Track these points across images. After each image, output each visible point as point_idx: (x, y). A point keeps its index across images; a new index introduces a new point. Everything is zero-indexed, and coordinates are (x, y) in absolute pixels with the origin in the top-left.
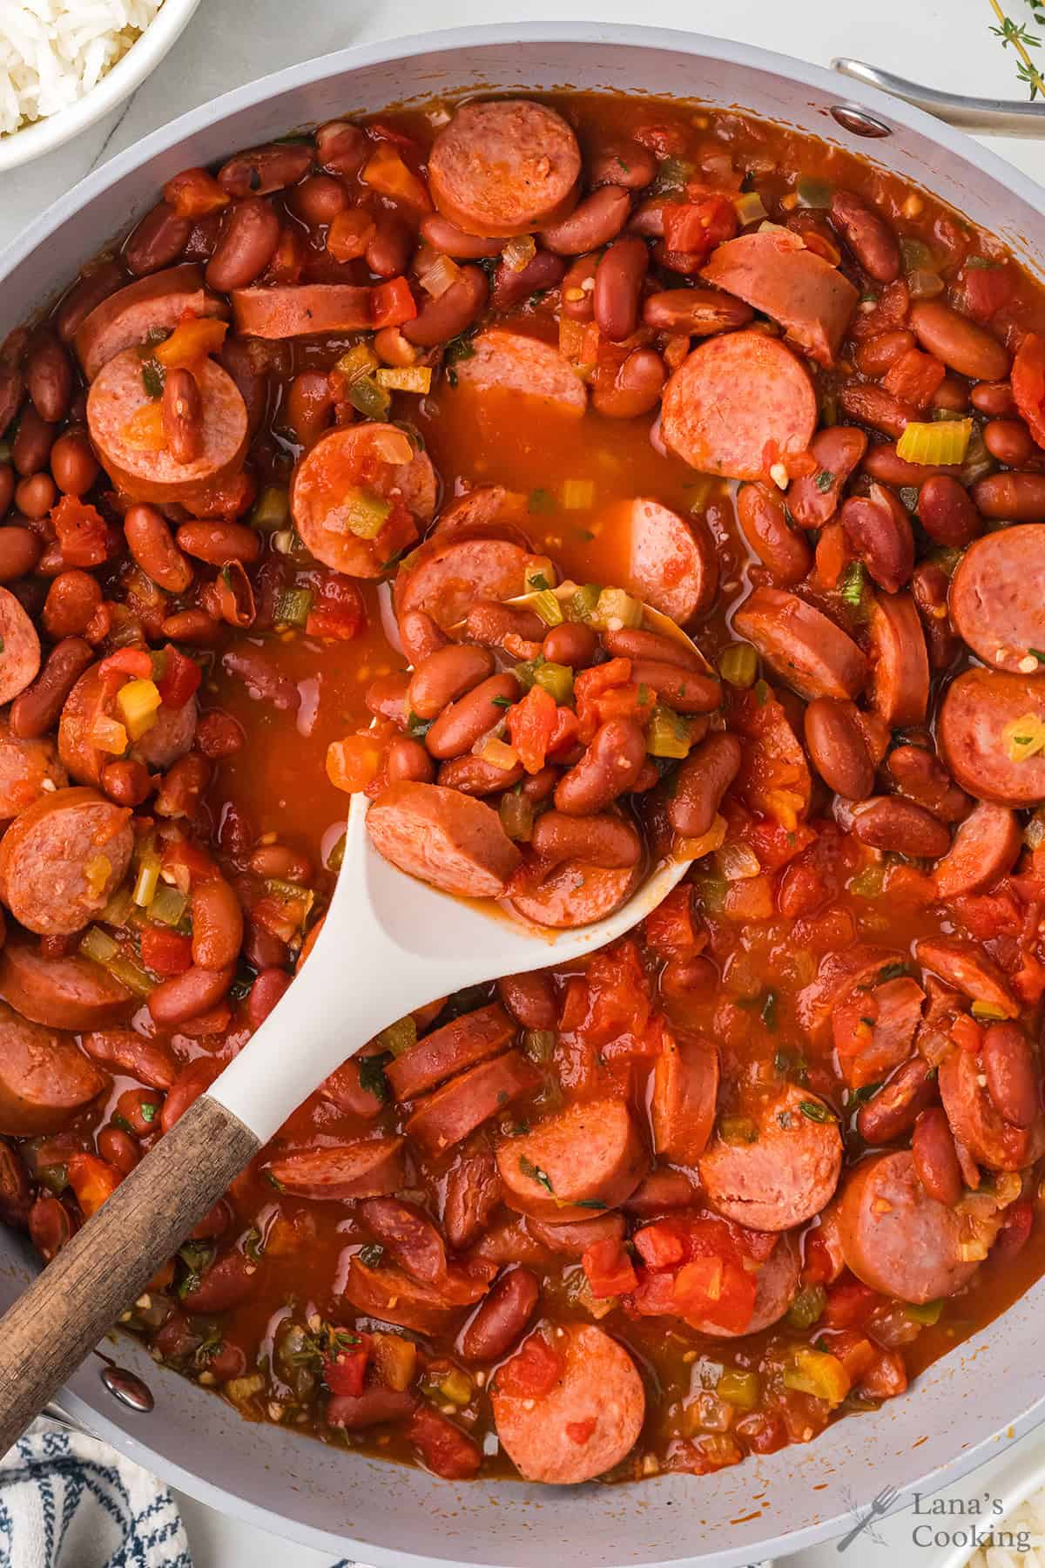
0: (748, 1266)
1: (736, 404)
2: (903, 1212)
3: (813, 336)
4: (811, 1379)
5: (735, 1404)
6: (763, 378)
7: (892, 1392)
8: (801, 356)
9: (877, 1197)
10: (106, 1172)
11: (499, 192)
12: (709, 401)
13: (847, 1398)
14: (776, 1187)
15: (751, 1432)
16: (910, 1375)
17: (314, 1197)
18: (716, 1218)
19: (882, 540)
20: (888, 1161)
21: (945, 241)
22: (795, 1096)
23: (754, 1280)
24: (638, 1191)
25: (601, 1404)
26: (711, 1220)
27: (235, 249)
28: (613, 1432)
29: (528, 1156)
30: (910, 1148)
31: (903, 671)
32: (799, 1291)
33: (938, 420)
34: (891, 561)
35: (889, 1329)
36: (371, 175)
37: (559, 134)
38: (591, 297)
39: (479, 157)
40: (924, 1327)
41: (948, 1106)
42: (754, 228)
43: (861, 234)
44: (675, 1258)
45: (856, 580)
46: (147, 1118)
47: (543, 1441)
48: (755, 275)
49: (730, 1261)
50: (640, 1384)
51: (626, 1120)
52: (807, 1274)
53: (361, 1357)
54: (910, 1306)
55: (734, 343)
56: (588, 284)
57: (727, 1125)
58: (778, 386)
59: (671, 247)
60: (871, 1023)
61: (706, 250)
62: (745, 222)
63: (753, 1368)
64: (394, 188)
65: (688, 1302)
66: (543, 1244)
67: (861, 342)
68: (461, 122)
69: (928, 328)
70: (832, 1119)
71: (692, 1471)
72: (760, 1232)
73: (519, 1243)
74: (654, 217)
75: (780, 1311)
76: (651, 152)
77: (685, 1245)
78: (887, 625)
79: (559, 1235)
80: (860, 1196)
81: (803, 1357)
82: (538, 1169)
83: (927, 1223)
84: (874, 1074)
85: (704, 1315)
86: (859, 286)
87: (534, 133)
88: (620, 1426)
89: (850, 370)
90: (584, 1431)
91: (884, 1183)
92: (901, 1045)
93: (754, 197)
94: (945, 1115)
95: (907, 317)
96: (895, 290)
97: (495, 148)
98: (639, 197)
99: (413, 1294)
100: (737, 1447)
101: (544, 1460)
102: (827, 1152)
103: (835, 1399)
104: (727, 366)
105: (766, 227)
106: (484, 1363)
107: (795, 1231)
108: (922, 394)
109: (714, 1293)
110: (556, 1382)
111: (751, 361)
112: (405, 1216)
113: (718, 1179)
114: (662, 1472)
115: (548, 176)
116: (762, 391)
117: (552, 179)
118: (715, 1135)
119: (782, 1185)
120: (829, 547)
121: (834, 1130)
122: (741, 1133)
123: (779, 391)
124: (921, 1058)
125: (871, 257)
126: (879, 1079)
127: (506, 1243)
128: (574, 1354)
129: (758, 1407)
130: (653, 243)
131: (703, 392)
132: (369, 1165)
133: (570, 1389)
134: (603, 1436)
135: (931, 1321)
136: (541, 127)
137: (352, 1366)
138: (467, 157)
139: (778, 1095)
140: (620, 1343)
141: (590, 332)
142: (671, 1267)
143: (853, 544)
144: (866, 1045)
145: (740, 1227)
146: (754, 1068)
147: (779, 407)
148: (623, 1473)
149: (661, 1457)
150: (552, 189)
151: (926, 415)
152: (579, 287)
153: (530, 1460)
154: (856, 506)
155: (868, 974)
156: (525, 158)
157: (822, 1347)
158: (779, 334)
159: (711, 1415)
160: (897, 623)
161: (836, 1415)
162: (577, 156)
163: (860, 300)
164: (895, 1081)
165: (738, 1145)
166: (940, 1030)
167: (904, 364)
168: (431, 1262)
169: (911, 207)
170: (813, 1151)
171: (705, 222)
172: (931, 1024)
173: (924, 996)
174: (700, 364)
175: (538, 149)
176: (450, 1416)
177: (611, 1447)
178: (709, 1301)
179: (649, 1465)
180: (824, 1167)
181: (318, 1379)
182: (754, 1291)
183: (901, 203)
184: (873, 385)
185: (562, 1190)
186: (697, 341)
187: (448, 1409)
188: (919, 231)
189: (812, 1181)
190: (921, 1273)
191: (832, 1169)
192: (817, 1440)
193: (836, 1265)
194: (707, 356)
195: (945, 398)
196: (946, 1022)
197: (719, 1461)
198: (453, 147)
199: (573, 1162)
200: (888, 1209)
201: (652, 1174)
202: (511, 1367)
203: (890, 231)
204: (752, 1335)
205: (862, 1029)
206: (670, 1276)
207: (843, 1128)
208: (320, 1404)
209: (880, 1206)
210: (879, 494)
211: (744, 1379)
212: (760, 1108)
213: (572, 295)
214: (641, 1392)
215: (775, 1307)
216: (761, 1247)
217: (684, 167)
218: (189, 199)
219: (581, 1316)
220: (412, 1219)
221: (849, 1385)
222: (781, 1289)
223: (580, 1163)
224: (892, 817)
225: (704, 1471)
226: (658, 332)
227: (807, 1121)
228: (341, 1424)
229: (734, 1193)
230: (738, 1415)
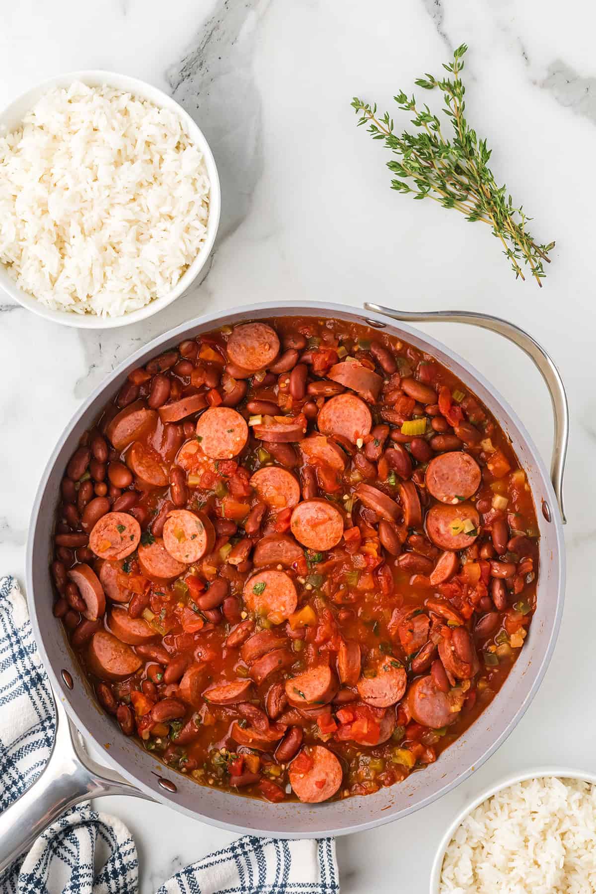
0: (377, 721)
1: (344, 419)
2: (430, 697)
3: (368, 395)
4: (402, 759)
5: (375, 770)
6: (352, 410)
7: (431, 761)
8: (365, 402)
9: (420, 693)
10: (144, 698)
11: (252, 358)
12: (334, 419)
13: (415, 765)
14: (385, 692)
15: (382, 779)
16: (437, 755)
17: (222, 704)
18: (364, 705)
19: (400, 463)
20: (423, 679)
21: (412, 357)
22: (388, 659)
23: (379, 725)
24: (336, 697)
25: (327, 774)
26: (363, 706)
27: (157, 393)
28: (332, 783)
29: (296, 687)
30: (430, 674)
31: (411, 508)
32: (395, 728)
33: (415, 419)
34: (404, 469)
35: (429, 739)
36: (202, 356)
37: (271, 334)
38: (289, 385)
39: (244, 346)
40: (441, 736)
41: (442, 658)
42: (344, 359)
43: (381, 358)
44: (351, 720)
45: (393, 476)
46: (159, 679)
47: (308, 789)
48: (346, 376)
49: (370, 720)
50: (340, 766)
51: (330, 672)
52: (398, 722)
53: (240, 763)
54: (435, 730)
55: (342, 398)
56: (287, 381)
57: (366, 672)
58: (358, 411)
59: (316, 369)
60: (411, 631)
61: (328, 368)
62: (340, 357)
63: (381, 757)
64: (211, 359)
65: (356, 735)
66: (303, 717)
67: (386, 395)
68: (236, 333)
69: (408, 388)
70: (402, 666)
71: (362, 794)
72: (380, 708)
73: (295, 717)
74: (308, 357)
75: (389, 736)
76: (304, 336)
77: (354, 715)
78: (404, 492)
79: (309, 714)
80: (414, 693)
81: (399, 752)
82: (300, 691)
83: (439, 700)
84: (415, 649)
85: (362, 739)
86: (382, 376)
87: (261, 335)
88: (334, 782)
89: (382, 404)
90: (322, 784)
91: (423, 687)
92: (424, 637)
93: (342, 348)
94: (441, 662)
95: (400, 385)
96: (395, 376)
97: (249, 341)
98: (301, 352)
99: (258, 737)
100: (377, 785)
101: (308, 795)
102: (401, 678)
103: (411, 765)
104: (339, 406)
105: (348, 358)
106: (285, 761)
107: (394, 706)
108: (408, 411)
109: (365, 731)
110: (311, 767)
111: (348, 404)
112: (254, 708)
113: (364, 691)
114: (350, 796)
115: (269, 350)
116: (353, 414)
117: (271, 351)
118: (362, 674)
119: (386, 690)
120: (382, 465)
121: (403, 670)
122: (371, 674)
123: (359, 414)
124: (432, 642)
125: (385, 365)
126: (417, 651)
127: (290, 717)
128: (316, 757)
129: (384, 769)
130: (309, 366)
131: (332, 415)
132: (239, 692)
133: (316, 769)
134: (328, 785)
135: (443, 734)
136: (264, 332)
137: (237, 766)
138: (240, 346)
139: (382, 660)
140: (332, 752)
141: (289, 397)
142: (350, 723)
143: (390, 464)
144: (410, 640)
145: (373, 707)
146: (373, 650)
147: (358, 419)
148: (337, 797)
149: (350, 790)
150: (271, 354)
151: (410, 418)
152: (284, 382)
153: (303, 795)
154: (389, 451)
155: (409, 614)
156: (261, 344)
157: (405, 748)
158: (356, 394)
159: (368, 774)
160: (408, 491)
161: (411, 771)
162: (278, 341)
163: (383, 380)
164: (423, 651)
165: (370, 678)
166: (437, 632)
167: (400, 401)
168: (264, 725)
169: (399, 346)
170: (396, 679)
171: (326, 359)
172: (433, 629)
173: (429, 620)
174: (330, 406)
175: (264, 340)
176: (274, 780)
177: (331, 789)
178: (363, 734)
179: (346, 793)
180: (401, 683)
181: (225, 770)
182: (379, 729)
183: (395, 345)
184: (391, 409)
185: (309, 698)
186: (327, 399)
187: (273, 778)
188: (402, 354)
189: (397, 689)
190: (438, 718)
191: (403, 685)
192: (407, 779)
193: (409, 718)
194: (333, 403)
195: (417, 411)
196: (439, 629)
197: (371, 790)
198: (234, 343)
199: (312, 688)
200: (425, 696)
201: (340, 690)
202: (294, 764)
203: (392, 356)
204: (379, 745)
205: (409, 634)
206: (350, 726)
207: (406, 669)
208: (227, 779)
209: (422, 696)
210: (398, 447)
211: (378, 761)
212: (376, 665)
213: (282, 385)
214: (341, 769)
215: (387, 734)
216: (381, 713)
217: (317, 339)
218: (137, 380)
219: (319, 742)
220: (256, 709)
221: (415, 760)
222: (389, 728)
223: (314, 689)
224: (412, 561)
225: (366, 794)
226: (313, 396)
227: (394, 668)
228: (235, 786)
229: (369, 695)
230: (377, 773)
